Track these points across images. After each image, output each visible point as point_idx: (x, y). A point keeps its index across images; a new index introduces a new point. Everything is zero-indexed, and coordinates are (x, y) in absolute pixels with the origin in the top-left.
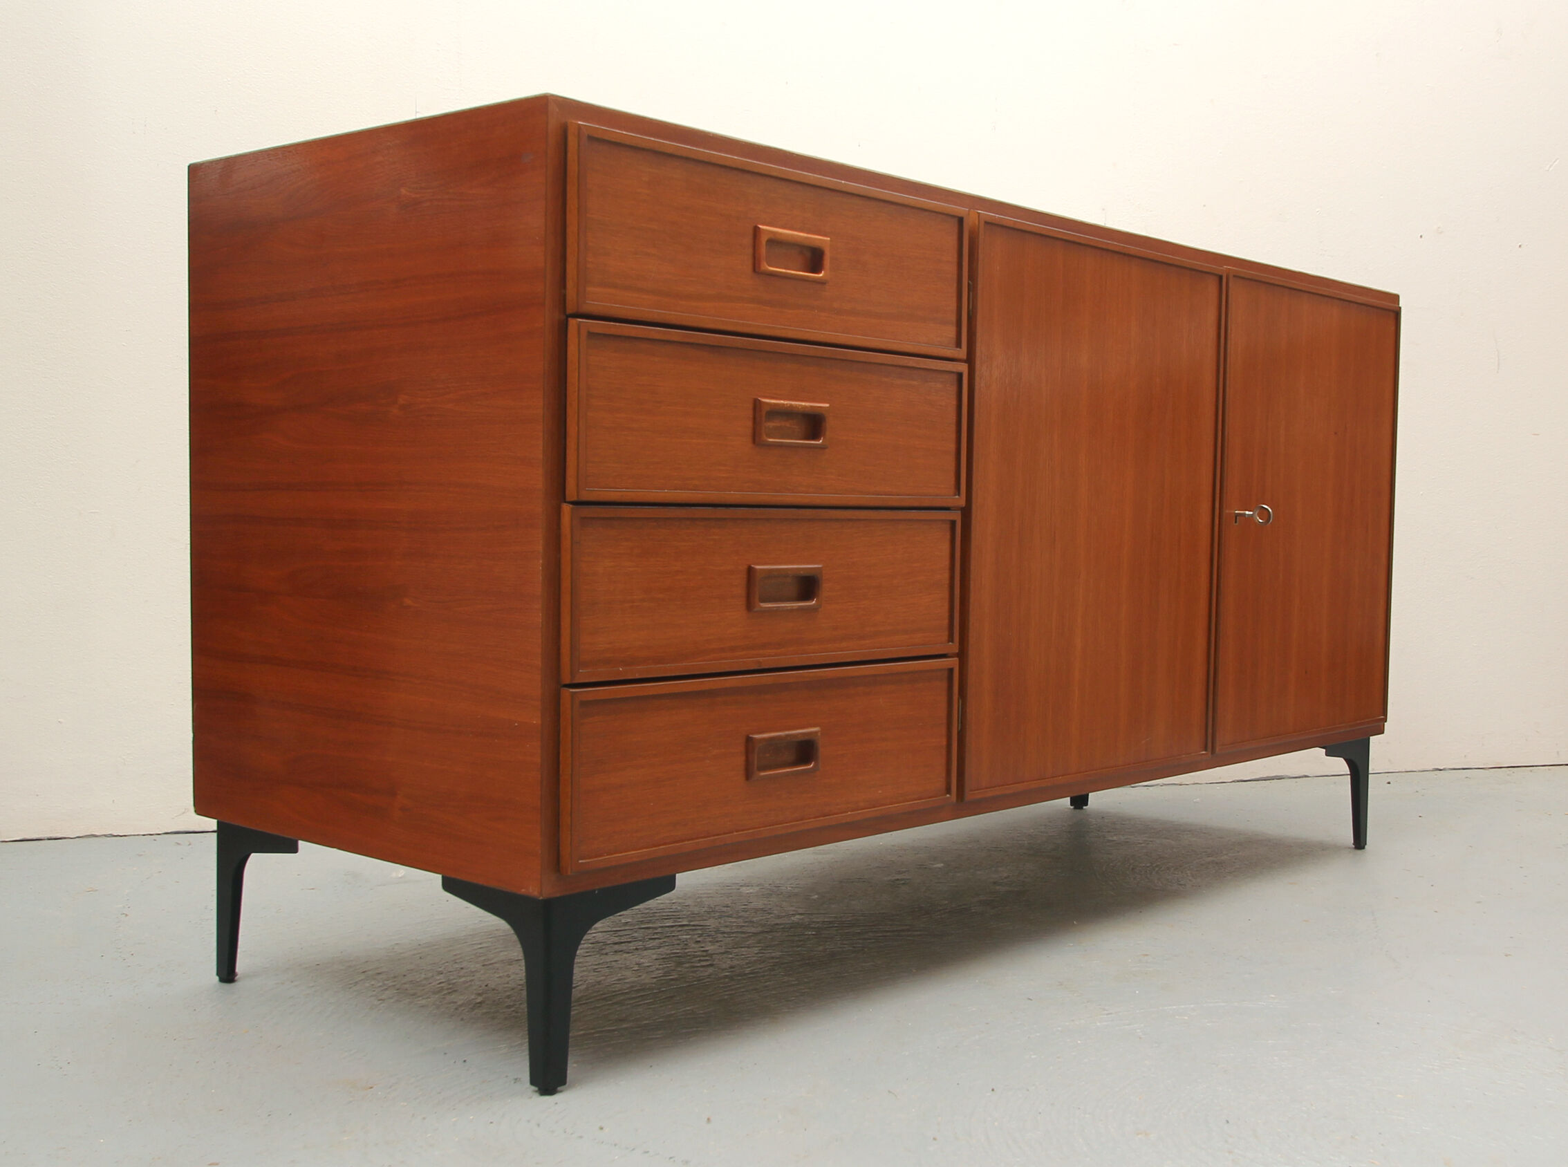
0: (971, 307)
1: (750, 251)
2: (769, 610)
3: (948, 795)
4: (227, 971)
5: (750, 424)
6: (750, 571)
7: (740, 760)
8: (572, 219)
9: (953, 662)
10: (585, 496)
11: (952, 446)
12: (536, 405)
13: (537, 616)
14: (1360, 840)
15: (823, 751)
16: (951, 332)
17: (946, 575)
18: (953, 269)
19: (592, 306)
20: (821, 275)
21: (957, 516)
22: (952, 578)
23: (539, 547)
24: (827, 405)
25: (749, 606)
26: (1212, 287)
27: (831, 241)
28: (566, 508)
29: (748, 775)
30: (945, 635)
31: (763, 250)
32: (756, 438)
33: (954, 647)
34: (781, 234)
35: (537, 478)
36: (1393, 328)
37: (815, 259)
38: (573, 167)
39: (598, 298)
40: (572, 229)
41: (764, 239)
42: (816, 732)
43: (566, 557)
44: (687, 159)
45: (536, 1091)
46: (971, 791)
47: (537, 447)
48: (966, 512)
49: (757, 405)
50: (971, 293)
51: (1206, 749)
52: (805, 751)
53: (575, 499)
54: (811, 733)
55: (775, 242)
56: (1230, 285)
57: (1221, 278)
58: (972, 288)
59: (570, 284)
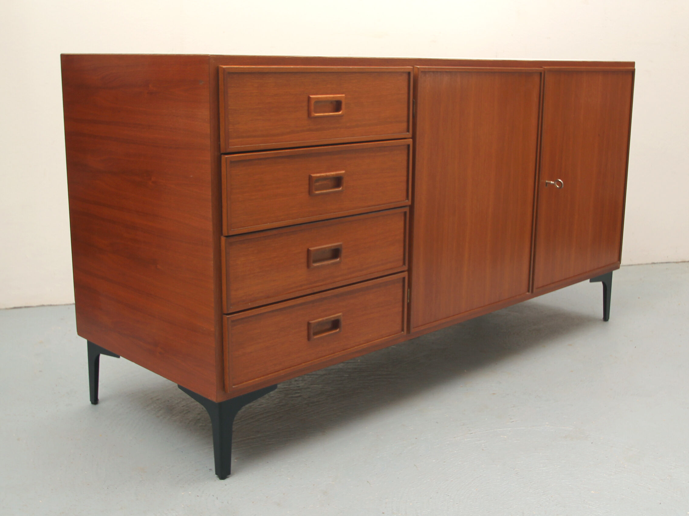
0: (414, 112)
1: (306, 108)
2: (318, 267)
3: (402, 332)
4: (95, 399)
5: (307, 186)
6: (308, 251)
7: (305, 333)
8: (222, 110)
9: (406, 274)
10: (231, 234)
11: (405, 178)
12: (208, 193)
13: (212, 285)
14: (606, 318)
15: (343, 323)
16: (405, 125)
17: (402, 236)
18: (406, 96)
19: (232, 148)
20: (340, 113)
21: (407, 209)
22: (405, 237)
23: (212, 256)
24: (343, 172)
25: (308, 266)
26: (537, 79)
27: (345, 95)
28: (223, 239)
29: (309, 339)
30: (401, 263)
31: (312, 107)
32: (310, 192)
33: (406, 268)
34: (321, 98)
35: (209, 226)
36: (630, 79)
37: (337, 106)
38: (221, 87)
39: (235, 144)
40: (222, 115)
41: (313, 102)
42: (340, 316)
43: (224, 259)
44: (275, 73)
45: (218, 477)
46: (414, 328)
47: (209, 213)
48: (412, 207)
49: (310, 178)
50: (414, 106)
51: (528, 291)
52: (336, 324)
53: (227, 235)
54: (337, 316)
55: (318, 101)
56: (546, 76)
57: (541, 73)
58: (415, 103)
59: (222, 140)
